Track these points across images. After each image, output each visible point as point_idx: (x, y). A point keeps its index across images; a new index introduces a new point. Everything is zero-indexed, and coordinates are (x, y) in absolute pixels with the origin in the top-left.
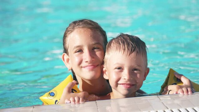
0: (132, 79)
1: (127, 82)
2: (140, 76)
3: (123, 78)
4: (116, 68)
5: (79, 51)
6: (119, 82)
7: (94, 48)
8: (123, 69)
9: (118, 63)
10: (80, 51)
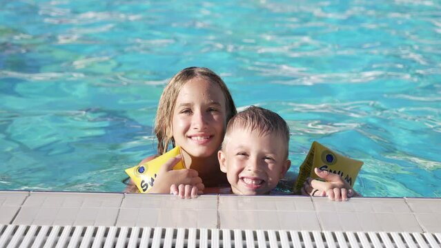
0: (261, 171)
1: (253, 175)
2: (273, 167)
3: (246, 168)
4: (238, 154)
5: (186, 112)
6: (241, 175)
7: (210, 110)
8: (248, 156)
9: (241, 147)
10: (189, 111)
